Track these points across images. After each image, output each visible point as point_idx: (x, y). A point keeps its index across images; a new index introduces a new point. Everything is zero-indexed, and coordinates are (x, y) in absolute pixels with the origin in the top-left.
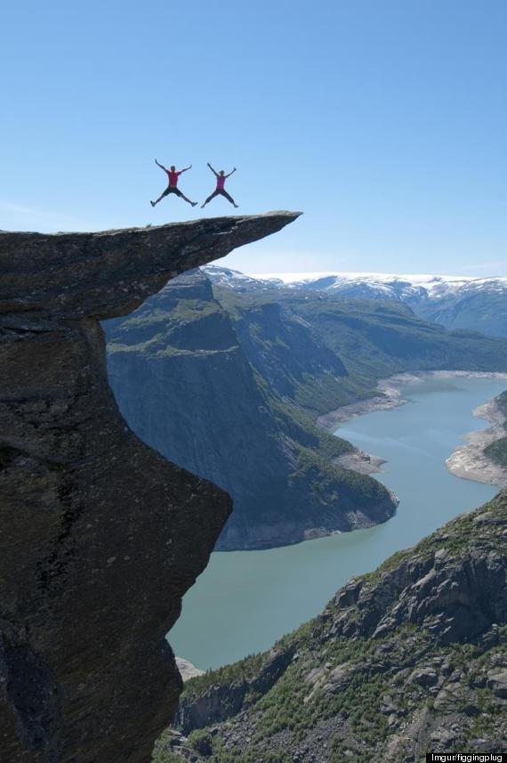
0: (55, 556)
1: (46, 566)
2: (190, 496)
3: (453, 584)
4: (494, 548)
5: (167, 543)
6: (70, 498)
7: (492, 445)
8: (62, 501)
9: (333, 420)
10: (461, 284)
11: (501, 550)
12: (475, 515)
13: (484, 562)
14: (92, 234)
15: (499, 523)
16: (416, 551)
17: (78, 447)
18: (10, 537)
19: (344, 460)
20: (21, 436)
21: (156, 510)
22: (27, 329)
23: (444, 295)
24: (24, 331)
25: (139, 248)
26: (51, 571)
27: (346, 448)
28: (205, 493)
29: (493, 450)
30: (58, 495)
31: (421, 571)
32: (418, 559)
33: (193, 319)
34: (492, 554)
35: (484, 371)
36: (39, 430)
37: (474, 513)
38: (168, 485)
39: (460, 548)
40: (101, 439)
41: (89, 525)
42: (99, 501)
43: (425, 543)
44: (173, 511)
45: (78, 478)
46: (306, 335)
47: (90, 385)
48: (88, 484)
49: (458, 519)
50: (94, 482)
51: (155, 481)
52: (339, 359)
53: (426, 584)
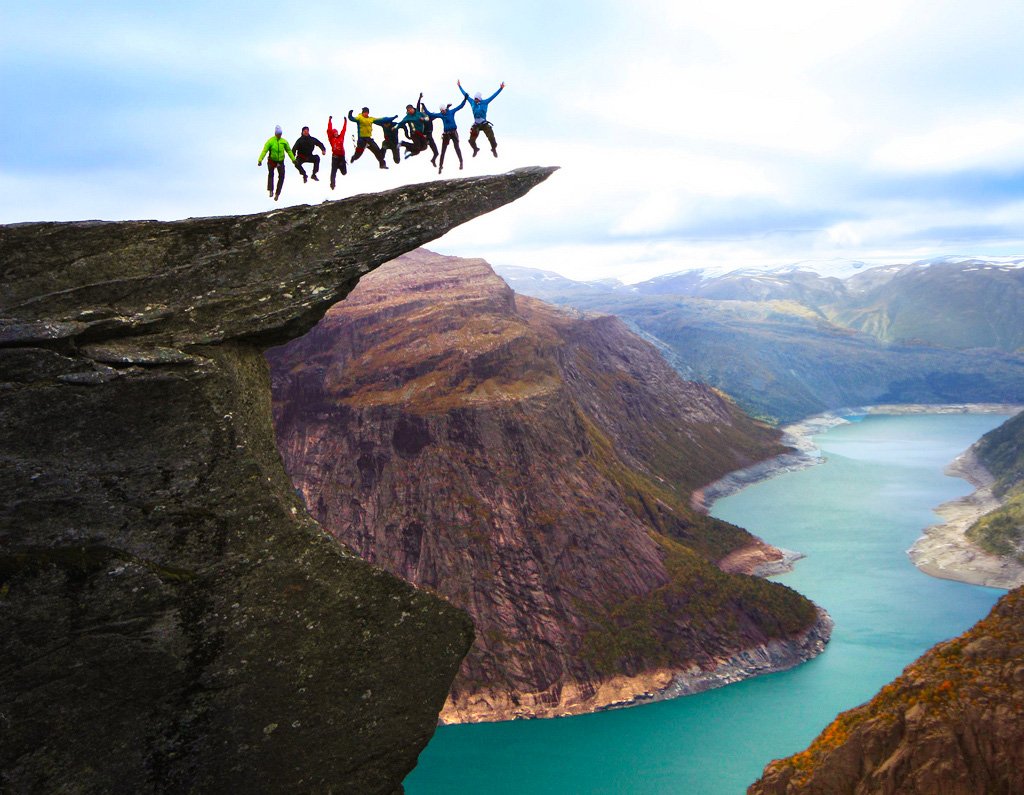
0: (176, 727)
1: (161, 744)
2: (400, 616)
3: (943, 765)
4: (1002, 700)
5: (364, 697)
6: (201, 626)
7: (976, 524)
8: (185, 632)
9: (716, 495)
10: (896, 270)
11: (1014, 705)
12: (962, 642)
13: (990, 726)
14: (237, 217)
15: (1004, 656)
16: (873, 712)
17: (214, 543)
18: (101, 695)
19: (740, 559)
20: (122, 528)
21: (343, 641)
22: (130, 361)
23: (871, 287)
24: (126, 365)
25: (309, 233)
26: (169, 751)
27: (740, 539)
28: (425, 609)
29: (981, 531)
30: (180, 621)
31: (884, 744)
32: (877, 723)
33: (488, 347)
34: (1002, 711)
35: (949, 403)
36: (150, 517)
37: (961, 640)
38: (362, 599)
39: (946, 703)
40: (251, 527)
41: (231, 671)
42: (248, 630)
43: (885, 698)
44: (372, 642)
45: (213, 592)
46: (663, 363)
47: (233, 444)
48: (230, 602)
49: (936, 650)
50: (239, 599)
51: (340, 593)
52: (718, 397)
53: (897, 769)
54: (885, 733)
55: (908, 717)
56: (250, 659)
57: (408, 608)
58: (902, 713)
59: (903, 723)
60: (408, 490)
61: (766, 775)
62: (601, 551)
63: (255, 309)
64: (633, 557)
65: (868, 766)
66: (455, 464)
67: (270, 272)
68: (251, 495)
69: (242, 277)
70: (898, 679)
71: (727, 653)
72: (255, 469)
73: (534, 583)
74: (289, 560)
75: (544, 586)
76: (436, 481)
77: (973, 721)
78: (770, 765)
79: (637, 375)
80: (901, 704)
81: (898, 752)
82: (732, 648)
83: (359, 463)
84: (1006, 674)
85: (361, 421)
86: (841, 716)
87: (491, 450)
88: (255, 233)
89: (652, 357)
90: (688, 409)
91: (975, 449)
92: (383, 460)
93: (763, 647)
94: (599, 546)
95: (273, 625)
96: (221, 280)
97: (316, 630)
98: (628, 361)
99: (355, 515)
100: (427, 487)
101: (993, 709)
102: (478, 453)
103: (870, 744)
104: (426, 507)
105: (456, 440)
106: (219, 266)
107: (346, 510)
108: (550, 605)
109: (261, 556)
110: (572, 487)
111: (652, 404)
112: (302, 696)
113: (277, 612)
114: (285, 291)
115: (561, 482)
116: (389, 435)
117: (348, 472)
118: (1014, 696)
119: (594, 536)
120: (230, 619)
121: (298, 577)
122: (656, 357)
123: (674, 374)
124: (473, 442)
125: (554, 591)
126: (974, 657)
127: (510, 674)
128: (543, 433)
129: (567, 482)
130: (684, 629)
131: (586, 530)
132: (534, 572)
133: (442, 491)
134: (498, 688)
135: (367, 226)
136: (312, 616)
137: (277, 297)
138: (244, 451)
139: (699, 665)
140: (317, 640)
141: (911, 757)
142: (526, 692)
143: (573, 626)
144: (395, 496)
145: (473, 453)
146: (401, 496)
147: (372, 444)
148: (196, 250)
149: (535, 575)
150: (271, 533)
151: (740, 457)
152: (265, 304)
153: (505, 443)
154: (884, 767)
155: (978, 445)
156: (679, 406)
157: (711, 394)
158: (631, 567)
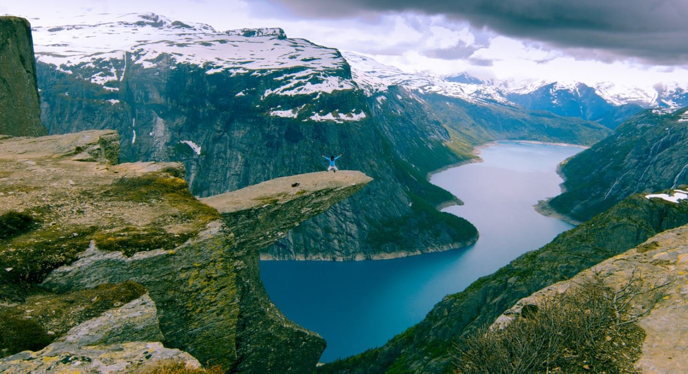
2: (302, 343)
5: (289, 369)
16: (494, 278)
21: (283, 353)
28: (311, 341)
29: (557, 202)
31: (497, 292)
37: (538, 251)
38: (290, 340)
39: (526, 277)
40: (254, 319)
41: (246, 366)
42: (252, 353)
43: (501, 272)
44: (292, 353)
45: (241, 341)
46: (421, 110)
47: (249, 291)
48: (247, 344)
49: (526, 255)
50: (249, 343)
51: (283, 339)
52: (445, 129)
53: (500, 302)
54: (498, 287)
55: (509, 281)
56: (252, 361)
57: (305, 340)
58: (507, 280)
59: (506, 284)
60: (290, 160)
61: (443, 300)
62: (381, 197)
63: (258, 242)
64: (396, 200)
65: (488, 300)
66: (315, 151)
67: (264, 226)
68: (255, 308)
69: (253, 229)
70: (507, 265)
71: (434, 247)
72: (256, 299)
73: (348, 209)
74: (267, 330)
75: (352, 210)
76: (304, 157)
77: (537, 285)
78: (445, 297)
79: (408, 115)
80: (507, 276)
81: (502, 295)
82: (437, 244)
83: (267, 145)
84: (554, 267)
85: (269, 125)
86: (480, 279)
87: (332, 145)
88: (259, 213)
89: (416, 107)
90: (430, 133)
91: (561, 165)
92: (279, 145)
93: (450, 245)
94: (381, 194)
95: (260, 350)
96: (246, 231)
97: (274, 351)
98: (404, 107)
99: (264, 170)
100: (300, 159)
101: (546, 281)
102: (326, 146)
103: (491, 291)
104: (299, 169)
105: (315, 138)
106: (246, 227)
107: (259, 166)
108: (354, 219)
109: (257, 328)
110: (370, 166)
111: (414, 129)
112: (269, 371)
113: (262, 346)
114: (269, 235)
115: (365, 163)
116: (283, 133)
117: (261, 149)
118: (556, 276)
119: (378, 190)
120: (247, 350)
121: (269, 335)
122: (418, 107)
123: (426, 116)
124: (324, 140)
125: (356, 212)
126: (542, 260)
127: (333, 248)
128: (359, 139)
129: (368, 164)
130: (416, 235)
131: (375, 187)
132: (348, 204)
133: (307, 162)
134: (326, 253)
135: (299, 207)
136: (274, 346)
137: (266, 238)
138: (253, 293)
139: (420, 250)
140: (275, 354)
141: (507, 298)
142: (339, 256)
143: (364, 229)
144: (284, 163)
145: (324, 146)
146: (287, 162)
147: (274, 137)
148: (237, 221)
149: (349, 205)
150: (261, 320)
151: (452, 159)
152: (261, 240)
153: (340, 142)
154: (495, 301)
155: (563, 163)
156: (427, 132)
157: (442, 127)
158: (395, 206)
